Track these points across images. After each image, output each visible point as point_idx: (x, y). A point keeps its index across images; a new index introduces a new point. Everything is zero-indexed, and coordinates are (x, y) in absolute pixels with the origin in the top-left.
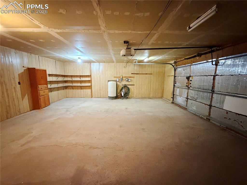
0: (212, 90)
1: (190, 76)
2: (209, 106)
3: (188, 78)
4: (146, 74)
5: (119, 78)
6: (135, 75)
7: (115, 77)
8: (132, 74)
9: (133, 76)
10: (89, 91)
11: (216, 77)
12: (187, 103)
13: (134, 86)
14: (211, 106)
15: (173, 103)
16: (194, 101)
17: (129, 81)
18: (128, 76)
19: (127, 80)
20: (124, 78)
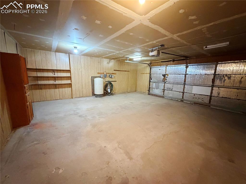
0: (184, 83)
1: (166, 74)
2: (182, 93)
3: (164, 76)
4: (125, 71)
5: (103, 74)
6: (116, 71)
7: (98, 73)
8: (114, 70)
9: (115, 73)
10: (67, 90)
11: (187, 75)
12: (164, 93)
13: (116, 82)
14: (184, 92)
15: (149, 94)
16: (171, 90)
17: (112, 77)
18: (110, 73)
19: (111, 76)
20: (108, 75)
